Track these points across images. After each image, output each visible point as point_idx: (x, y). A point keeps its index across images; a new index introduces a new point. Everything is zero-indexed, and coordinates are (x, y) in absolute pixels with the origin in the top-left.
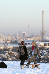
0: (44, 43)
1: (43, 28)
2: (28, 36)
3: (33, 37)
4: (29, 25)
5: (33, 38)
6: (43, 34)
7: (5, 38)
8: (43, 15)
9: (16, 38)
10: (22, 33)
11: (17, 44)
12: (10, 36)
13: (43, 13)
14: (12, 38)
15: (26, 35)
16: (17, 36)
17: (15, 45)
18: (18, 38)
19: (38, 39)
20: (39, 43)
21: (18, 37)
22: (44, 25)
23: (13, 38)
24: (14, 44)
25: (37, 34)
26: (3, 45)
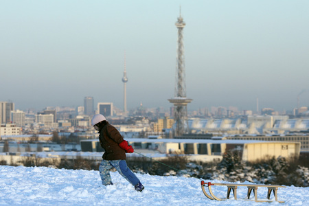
0: (183, 142)
1: (180, 86)
2: (122, 118)
3: (140, 119)
4: (125, 74)
5: (140, 125)
6: (179, 109)
7: (32, 125)
8: (180, 34)
9: (74, 123)
10: (99, 104)
11: (79, 147)
12: (51, 115)
13: (181, 29)
14: (57, 125)
15: (115, 115)
16: (78, 117)
17: (68, 150)
18: (81, 124)
19: (161, 128)
20: (164, 144)
21: (82, 120)
22: (182, 75)
23: (60, 124)
24: (67, 147)
25: (158, 109)
26: (23, 149)
